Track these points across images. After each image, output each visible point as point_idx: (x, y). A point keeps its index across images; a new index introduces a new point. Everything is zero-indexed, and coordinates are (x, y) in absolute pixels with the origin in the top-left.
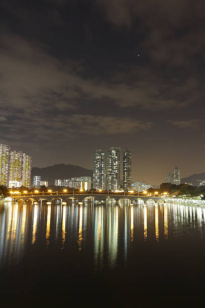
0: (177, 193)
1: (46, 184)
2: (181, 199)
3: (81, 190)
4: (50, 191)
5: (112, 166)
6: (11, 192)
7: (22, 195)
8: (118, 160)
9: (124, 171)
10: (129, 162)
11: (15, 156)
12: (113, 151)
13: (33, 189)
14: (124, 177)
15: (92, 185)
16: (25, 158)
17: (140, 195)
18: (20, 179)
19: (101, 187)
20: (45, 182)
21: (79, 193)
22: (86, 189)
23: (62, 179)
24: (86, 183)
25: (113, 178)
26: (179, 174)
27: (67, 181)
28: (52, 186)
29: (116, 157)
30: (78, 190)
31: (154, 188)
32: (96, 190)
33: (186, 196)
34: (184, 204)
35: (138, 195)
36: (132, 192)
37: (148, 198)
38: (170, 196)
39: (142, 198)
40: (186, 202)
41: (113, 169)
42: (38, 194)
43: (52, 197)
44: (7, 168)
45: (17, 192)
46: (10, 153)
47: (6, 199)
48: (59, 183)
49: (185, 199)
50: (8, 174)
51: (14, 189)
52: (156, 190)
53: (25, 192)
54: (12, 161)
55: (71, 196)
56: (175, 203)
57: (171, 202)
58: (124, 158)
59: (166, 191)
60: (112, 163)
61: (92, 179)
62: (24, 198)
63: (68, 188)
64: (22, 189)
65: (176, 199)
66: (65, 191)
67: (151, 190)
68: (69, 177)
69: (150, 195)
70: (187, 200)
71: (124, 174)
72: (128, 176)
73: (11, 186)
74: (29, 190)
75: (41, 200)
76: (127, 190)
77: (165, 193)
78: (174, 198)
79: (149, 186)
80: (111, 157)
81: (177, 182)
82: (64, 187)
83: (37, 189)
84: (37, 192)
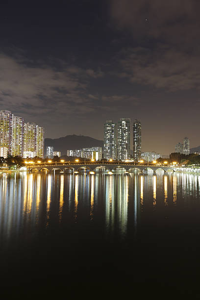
0: (186, 163)
1: (58, 154)
2: (190, 169)
3: (93, 160)
4: (62, 161)
5: (123, 136)
6: (26, 162)
7: (36, 165)
8: (128, 130)
9: (134, 142)
10: (139, 133)
11: (28, 127)
12: (123, 122)
13: (46, 159)
14: (134, 147)
15: (103, 155)
16: (37, 130)
17: (149, 165)
18: (34, 150)
19: (111, 157)
20: (58, 153)
21: (91, 163)
22: (97, 159)
23: (74, 149)
24: (97, 153)
25: (123, 148)
26: (188, 144)
27: (78, 151)
28: (64, 156)
29: (127, 128)
30: (89, 160)
31: (164, 158)
32: (106, 160)
33: (195, 166)
34: (193, 173)
35: (148, 164)
36: (142, 161)
37: (158, 167)
38: (180, 166)
39: (152, 168)
40: (195, 171)
41: (123, 140)
42: (51, 164)
43: (65, 167)
44: (21, 139)
45: (32, 162)
46: (23, 125)
47: (22, 168)
48: (71, 153)
49: (194, 169)
50: (23, 145)
51: (29, 159)
52: (166, 160)
53: (39, 162)
54: (26, 132)
55: (83, 166)
56: (184, 172)
57: (180, 172)
58: (134, 128)
59: (175, 161)
60: (122, 134)
61: (103, 150)
62: (38, 168)
63: (80, 158)
64: (36, 159)
65: (185, 169)
66: (77, 161)
67: (160, 160)
68: (80, 148)
69: (160, 164)
70: (196, 169)
71: (134, 144)
72: (138, 146)
73: (25, 156)
74: (43, 161)
75: (55, 169)
76: (137, 160)
77: (175, 163)
78: (183, 167)
79: (159, 156)
80: (121, 128)
81: (186, 151)
82: (77, 158)
83: (50, 159)
84: (50, 162)
